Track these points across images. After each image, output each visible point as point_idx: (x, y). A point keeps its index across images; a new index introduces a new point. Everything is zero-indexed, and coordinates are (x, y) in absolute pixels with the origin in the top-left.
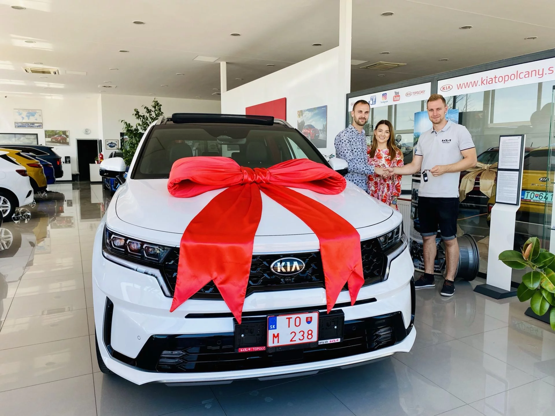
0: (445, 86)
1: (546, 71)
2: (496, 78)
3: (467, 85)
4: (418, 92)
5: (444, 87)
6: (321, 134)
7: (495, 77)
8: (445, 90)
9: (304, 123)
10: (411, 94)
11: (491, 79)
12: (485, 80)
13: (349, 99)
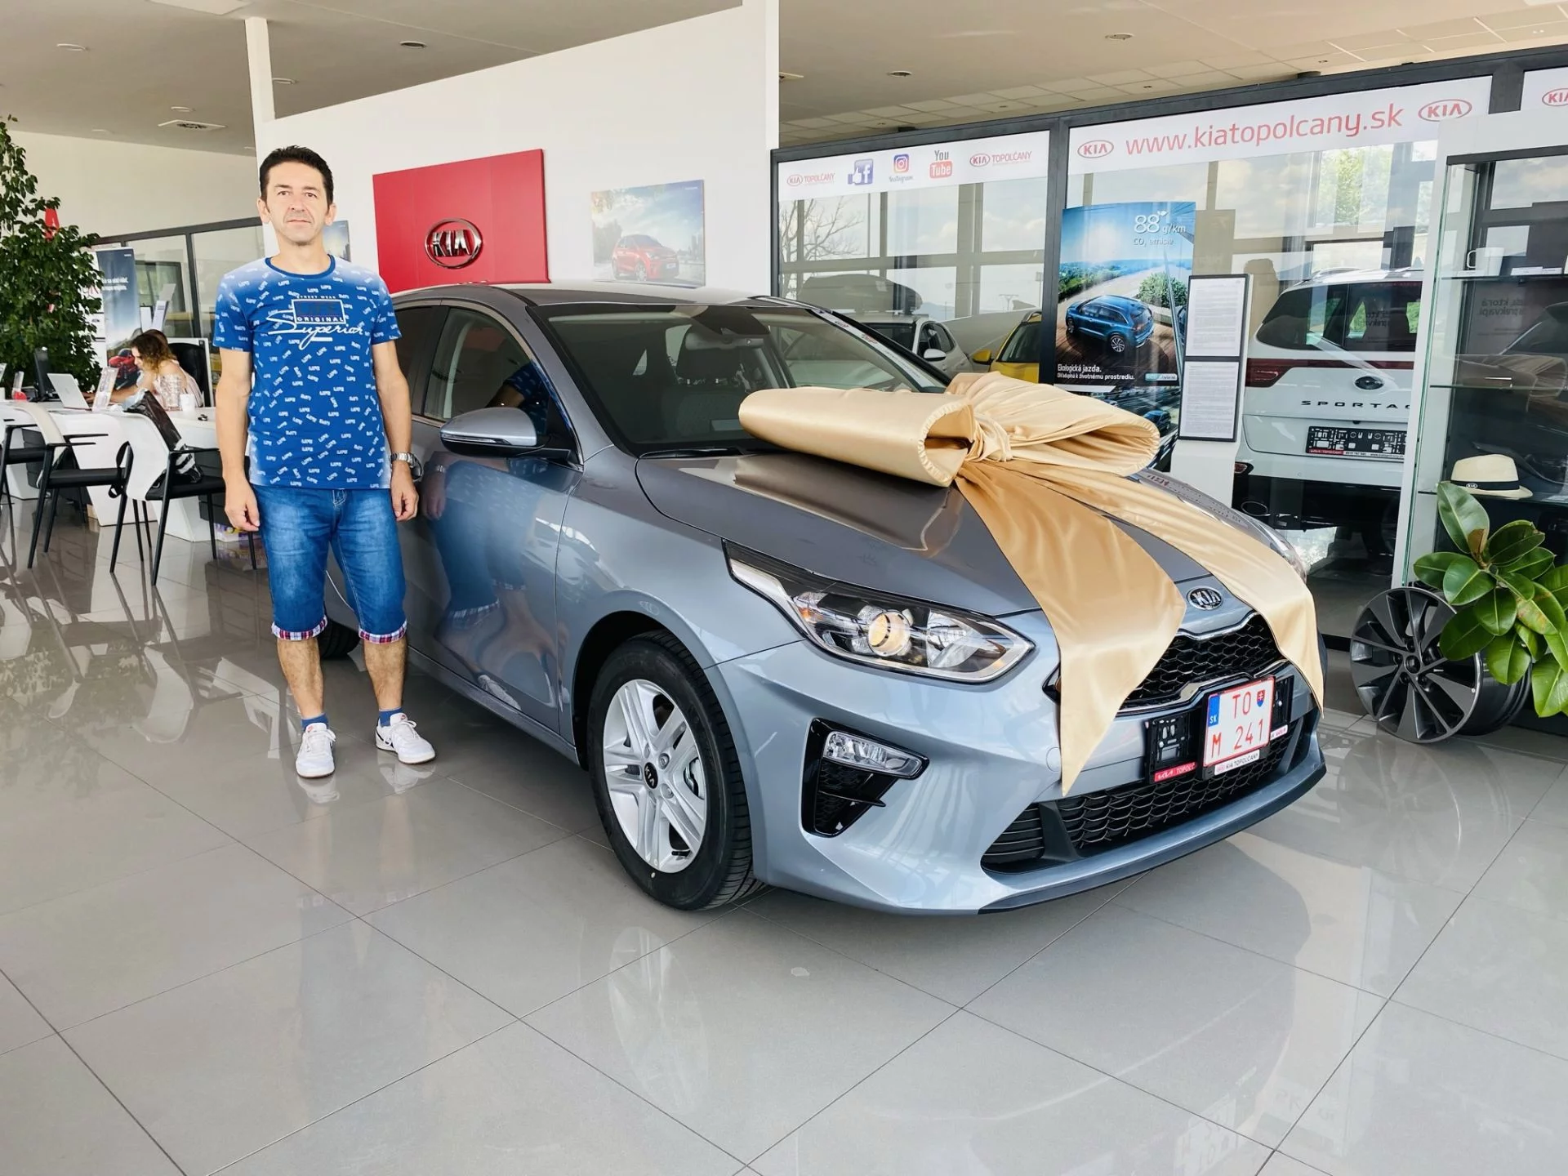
0: (1091, 144)
1: (1366, 121)
2: (1236, 132)
3: (1155, 145)
4: (1010, 157)
5: (1088, 145)
6: (686, 263)
7: (1234, 129)
8: (1090, 153)
9: (620, 230)
10: (987, 159)
11: (1222, 133)
12: (1204, 133)
13: (780, 164)
